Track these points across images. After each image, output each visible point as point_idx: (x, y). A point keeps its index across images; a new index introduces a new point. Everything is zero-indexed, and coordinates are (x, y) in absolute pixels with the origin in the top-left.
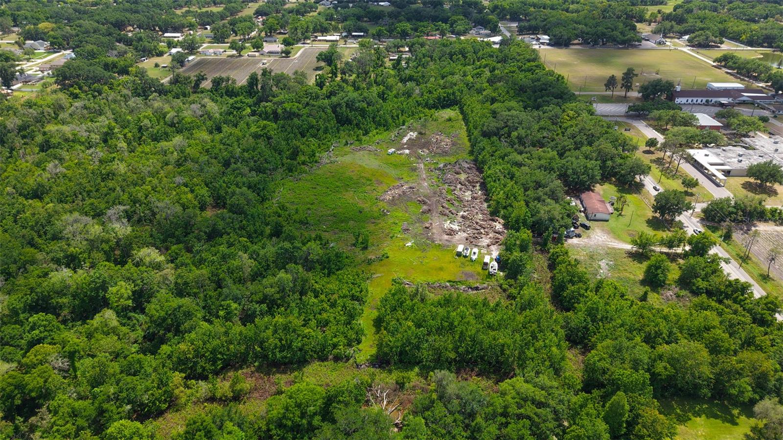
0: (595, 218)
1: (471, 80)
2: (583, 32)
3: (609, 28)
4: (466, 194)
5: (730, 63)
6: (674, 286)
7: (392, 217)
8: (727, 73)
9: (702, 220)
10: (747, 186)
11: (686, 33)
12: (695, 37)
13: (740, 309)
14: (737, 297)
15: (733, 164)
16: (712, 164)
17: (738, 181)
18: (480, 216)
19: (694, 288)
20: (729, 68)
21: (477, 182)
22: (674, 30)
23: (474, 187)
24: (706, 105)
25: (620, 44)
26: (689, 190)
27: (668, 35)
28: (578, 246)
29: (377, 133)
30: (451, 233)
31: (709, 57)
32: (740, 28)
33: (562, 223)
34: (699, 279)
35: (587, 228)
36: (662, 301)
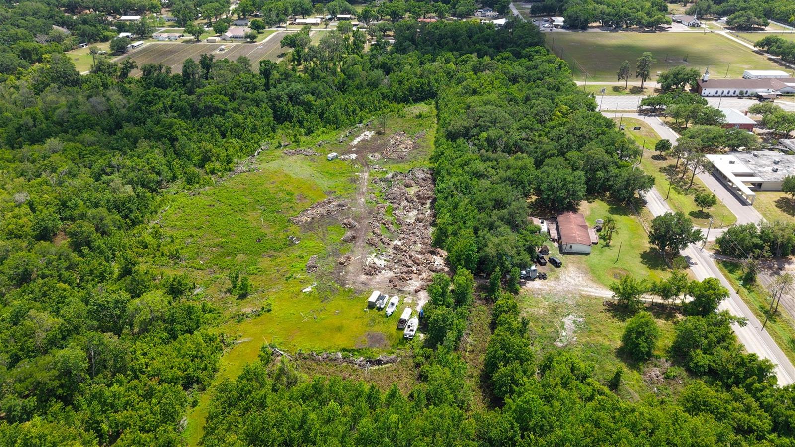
0: (571, 250)
1: (454, 67)
2: (602, 13)
3: (634, 8)
4: (411, 214)
5: (774, 48)
6: (663, 360)
7: (300, 247)
8: (770, 59)
9: (717, 253)
10: (783, 205)
11: (724, 14)
12: (735, 18)
13: (755, 405)
14: (752, 384)
15: (766, 175)
16: (737, 175)
17: (770, 198)
18: (419, 247)
19: (692, 364)
20: (772, 53)
21: (428, 198)
22: (711, 10)
23: (423, 204)
24: (740, 98)
25: (647, 27)
26: (705, 210)
27: (705, 17)
28: (539, 292)
29: (323, 132)
30: (372, 271)
31: (750, 41)
32: (788, 8)
33: (517, 260)
34: (698, 351)
35: (557, 265)
36: (643, 384)
